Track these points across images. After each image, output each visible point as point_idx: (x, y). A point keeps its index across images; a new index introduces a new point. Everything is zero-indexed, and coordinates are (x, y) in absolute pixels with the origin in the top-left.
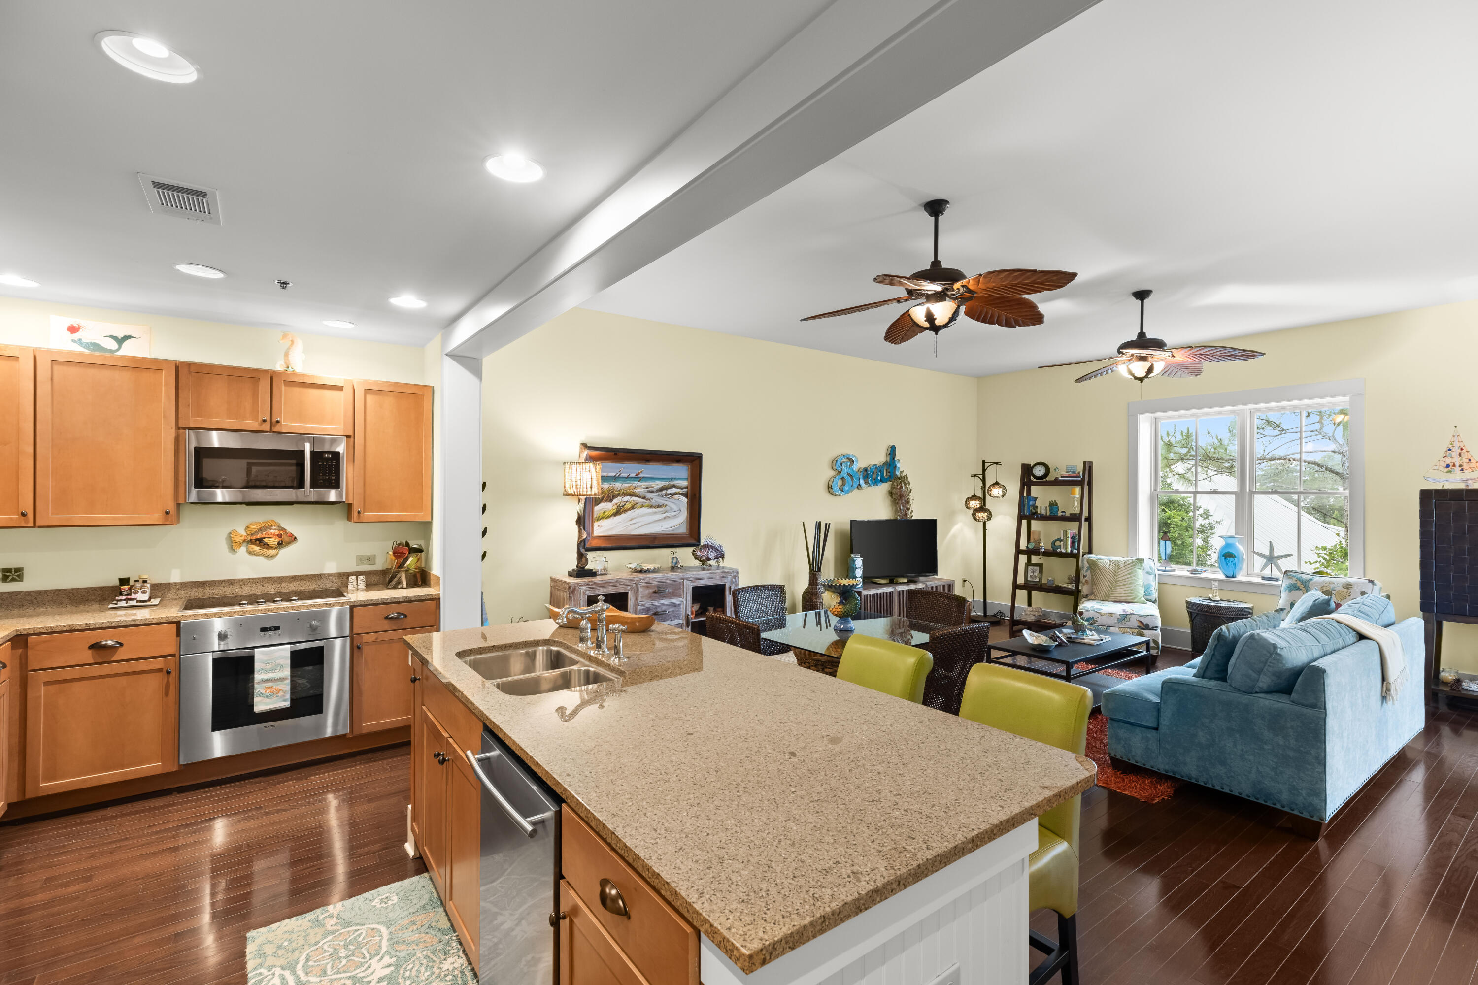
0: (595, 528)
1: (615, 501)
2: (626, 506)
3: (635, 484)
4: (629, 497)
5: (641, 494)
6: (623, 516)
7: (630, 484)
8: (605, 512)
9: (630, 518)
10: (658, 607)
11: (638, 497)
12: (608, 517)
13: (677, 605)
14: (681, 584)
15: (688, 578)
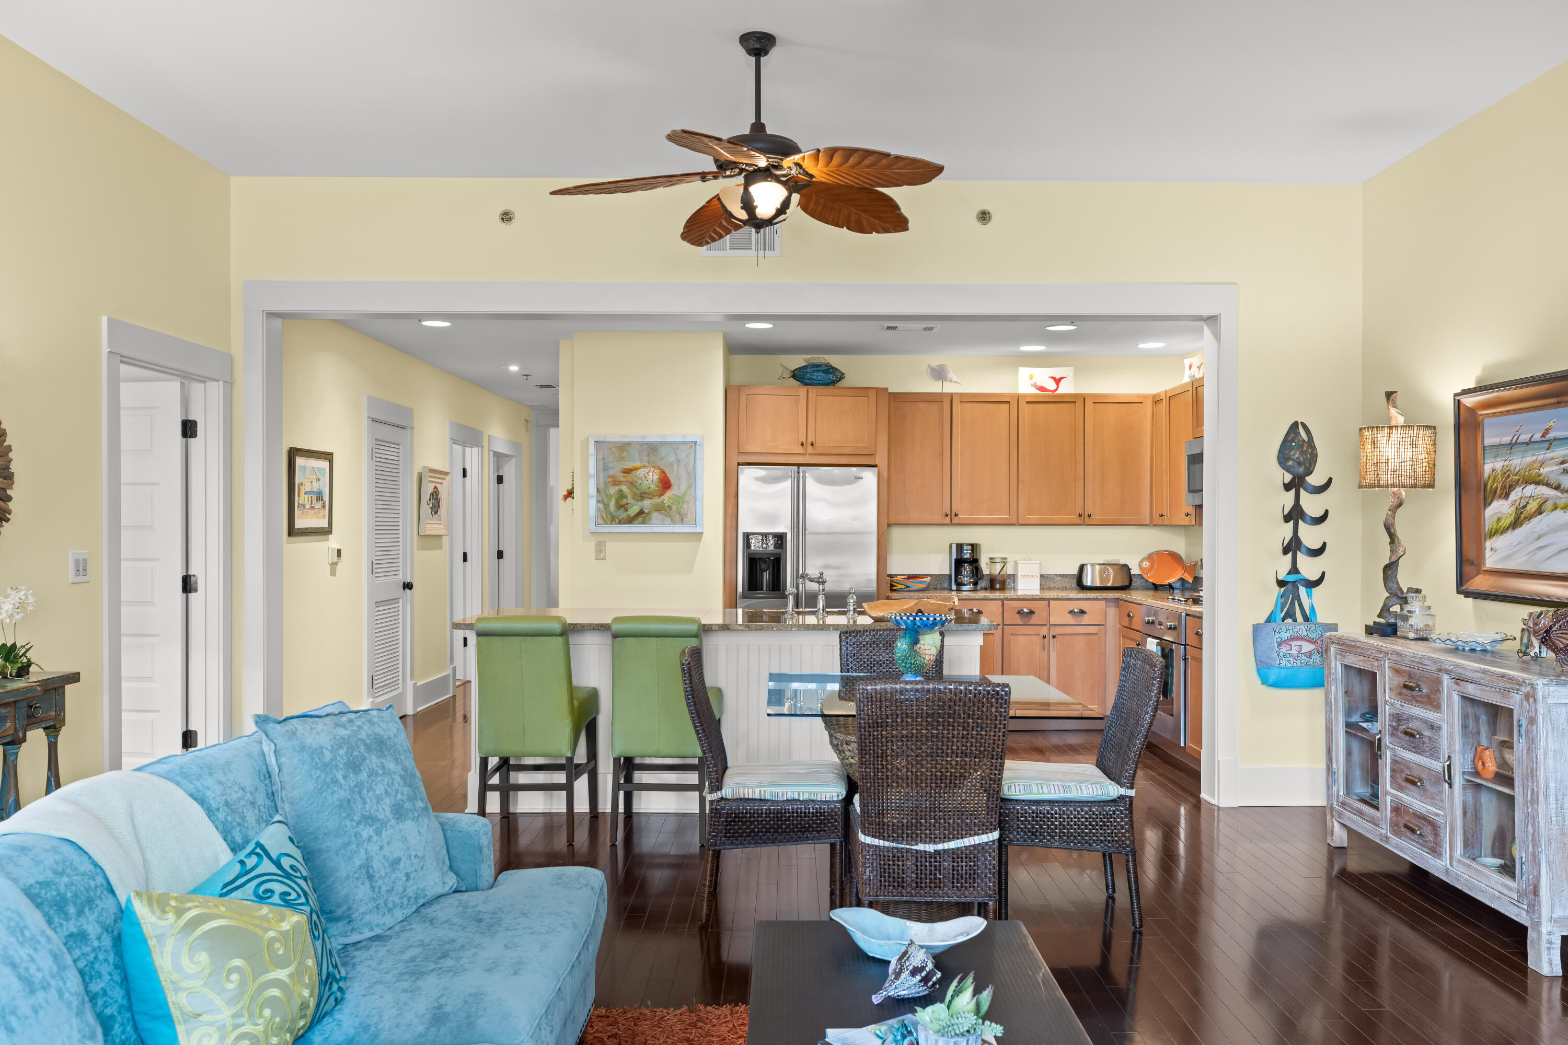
0: (1488, 553)
1: (1515, 495)
2: (1528, 508)
3: (1541, 455)
4: (1533, 486)
5: (1553, 480)
6: (1525, 529)
7: (1534, 458)
8: (1499, 520)
9: (1536, 535)
10: (1410, 718)
11: (1548, 485)
12: (1504, 531)
13: (1434, 728)
14: (1439, 681)
15: (1448, 672)
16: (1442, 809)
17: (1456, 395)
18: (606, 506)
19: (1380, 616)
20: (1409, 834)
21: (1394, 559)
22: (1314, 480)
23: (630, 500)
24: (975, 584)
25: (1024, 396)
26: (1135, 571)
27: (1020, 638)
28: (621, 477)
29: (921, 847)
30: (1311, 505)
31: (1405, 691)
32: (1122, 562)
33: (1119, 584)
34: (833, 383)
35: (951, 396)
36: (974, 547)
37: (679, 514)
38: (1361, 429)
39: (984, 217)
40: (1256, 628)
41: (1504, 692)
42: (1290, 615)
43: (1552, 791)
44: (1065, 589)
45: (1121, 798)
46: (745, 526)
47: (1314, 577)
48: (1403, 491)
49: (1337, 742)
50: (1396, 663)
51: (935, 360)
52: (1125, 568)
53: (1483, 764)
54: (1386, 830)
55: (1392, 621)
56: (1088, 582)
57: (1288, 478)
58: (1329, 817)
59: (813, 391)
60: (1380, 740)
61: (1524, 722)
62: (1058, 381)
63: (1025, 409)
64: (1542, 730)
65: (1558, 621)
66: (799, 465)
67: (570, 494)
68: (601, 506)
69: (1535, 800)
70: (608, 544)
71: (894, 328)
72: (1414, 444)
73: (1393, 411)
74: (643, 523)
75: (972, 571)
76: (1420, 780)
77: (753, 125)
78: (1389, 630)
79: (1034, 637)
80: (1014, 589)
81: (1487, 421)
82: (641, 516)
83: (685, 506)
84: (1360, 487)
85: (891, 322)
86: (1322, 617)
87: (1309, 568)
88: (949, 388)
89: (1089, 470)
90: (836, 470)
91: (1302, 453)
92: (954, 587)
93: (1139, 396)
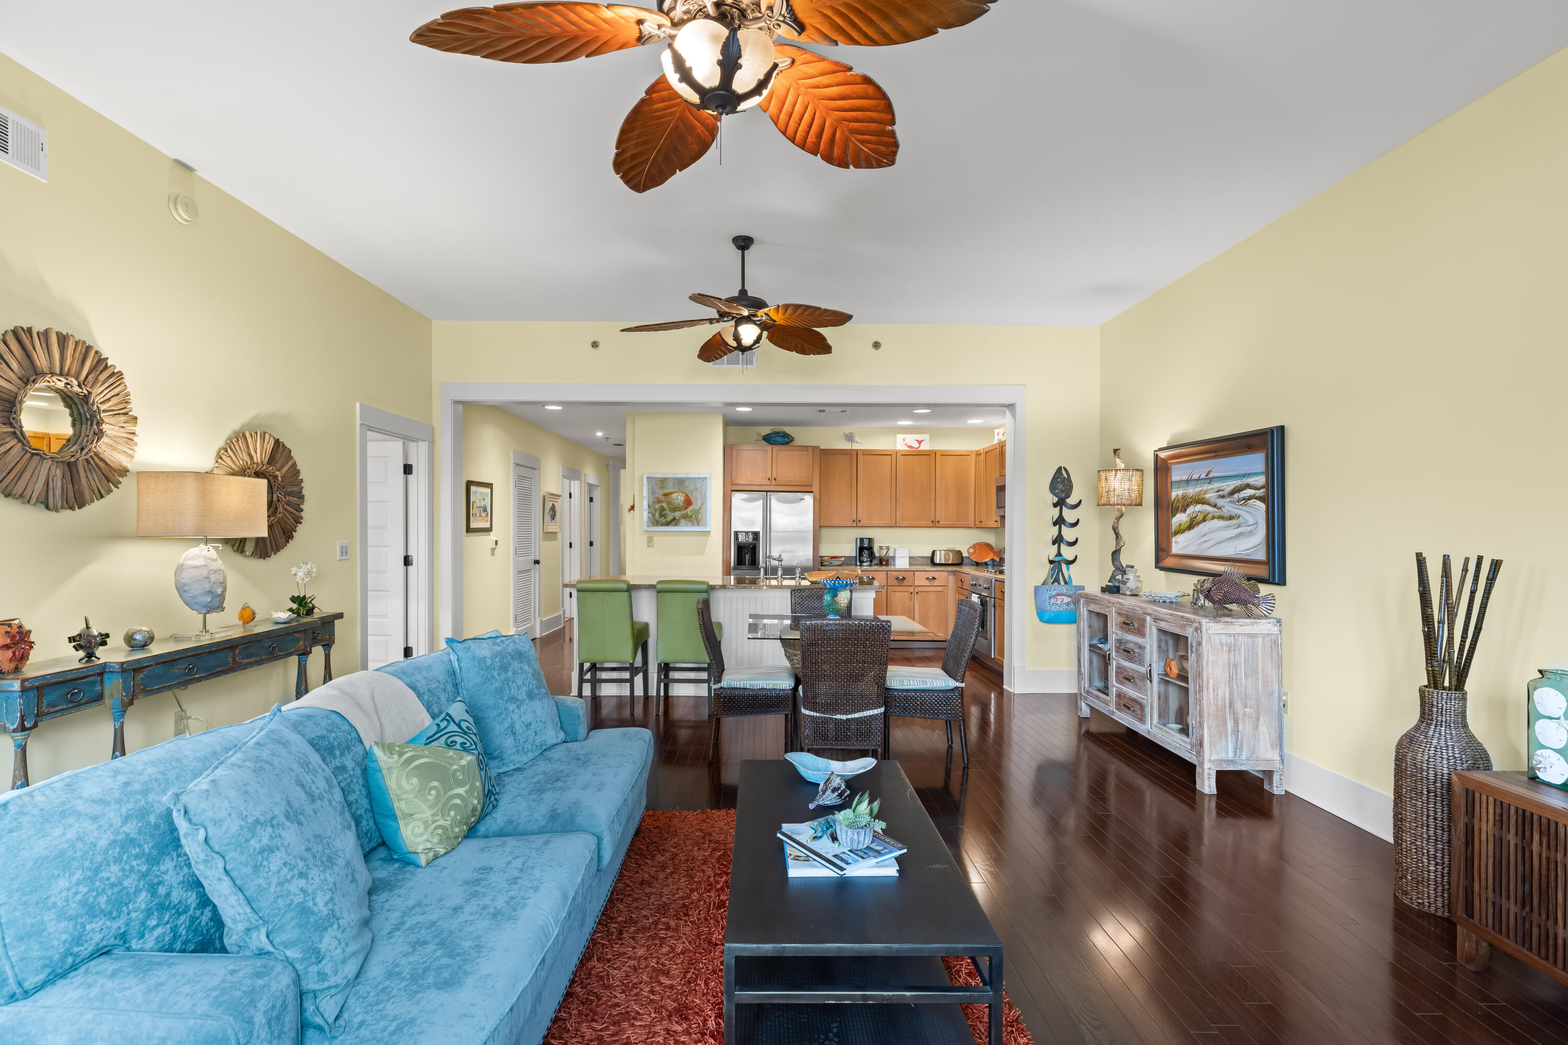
0: (1173, 545)
1: (1189, 510)
2: (1198, 518)
4: (1200, 505)
5: (1212, 501)
6: (1196, 530)
8: (1180, 525)
9: (1202, 534)
10: (1127, 642)
11: (1209, 504)
12: (1183, 531)
13: (1141, 647)
14: (1144, 620)
15: (1150, 615)
16: (1146, 695)
17: (1155, 451)
18: (654, 515)
19: (1109, 581)
20: (1126, 710)
21: (1118, 548)
22: (1071, 501)
23: (668, 512)
24: (871, 561)
25: (900, 451)
26: (965, 554)
27: (897, 593)
28: (662, 498)
29: (838, 717)
30: (1070, 516)
31: (1124, 626)
32: (957, 549)
33: (956, 562)
34: (787, 443)
35: (857, 451)
36: (870, 540)
37: (697, 520)
38: (1099, 471)
39: (877, 345)
40: (1037, 589)
41: (1183, 627)
42: (1057, 580)
43: (1211, 685)
44: (924, 565)
45: (957, 688)
46: (736, 527)
47: (1071, 558)
48: (1123, 508)
49: (1084, 656)
50: (1119, 609)
51: (847, 429)
52: (959, 553)
53: (1170, 669)
54: (1113, 707)
55: (1117, 584)
56: (937, 561)
57: (1056, 500)
58: (1079, 700)
59: (776, 448)
60: (1109, 654)
61: (1194, 645)
62: (920, 442)
63: (901, 459)
64: (1205, 648)
65: (1215, 585)
66: (767, 491)
67: (632, 508)
68: (651, 515)
69: (1201, 690)
70: (655, 538)
71: (824, 411)
72: (1130, 480)
73: (1118, 461)
74: (676, 525)
75: (869, 554)
76: (1133, 678)
77: (740, 291)
78: (1115, 590)
79: (905, 593)
80: (894, 565)
81: (1173, 467)
82: (674, 522)
83: (700, 515)
84: (1098, 505)
85: (822, 408)
86: (1075, 582)
87: (1067, 552)
88: (856, 446)
89: (938, 496)
90: (789, 495)
91: (1064, 485)
92: (858, 564)
93: (968, 451)
